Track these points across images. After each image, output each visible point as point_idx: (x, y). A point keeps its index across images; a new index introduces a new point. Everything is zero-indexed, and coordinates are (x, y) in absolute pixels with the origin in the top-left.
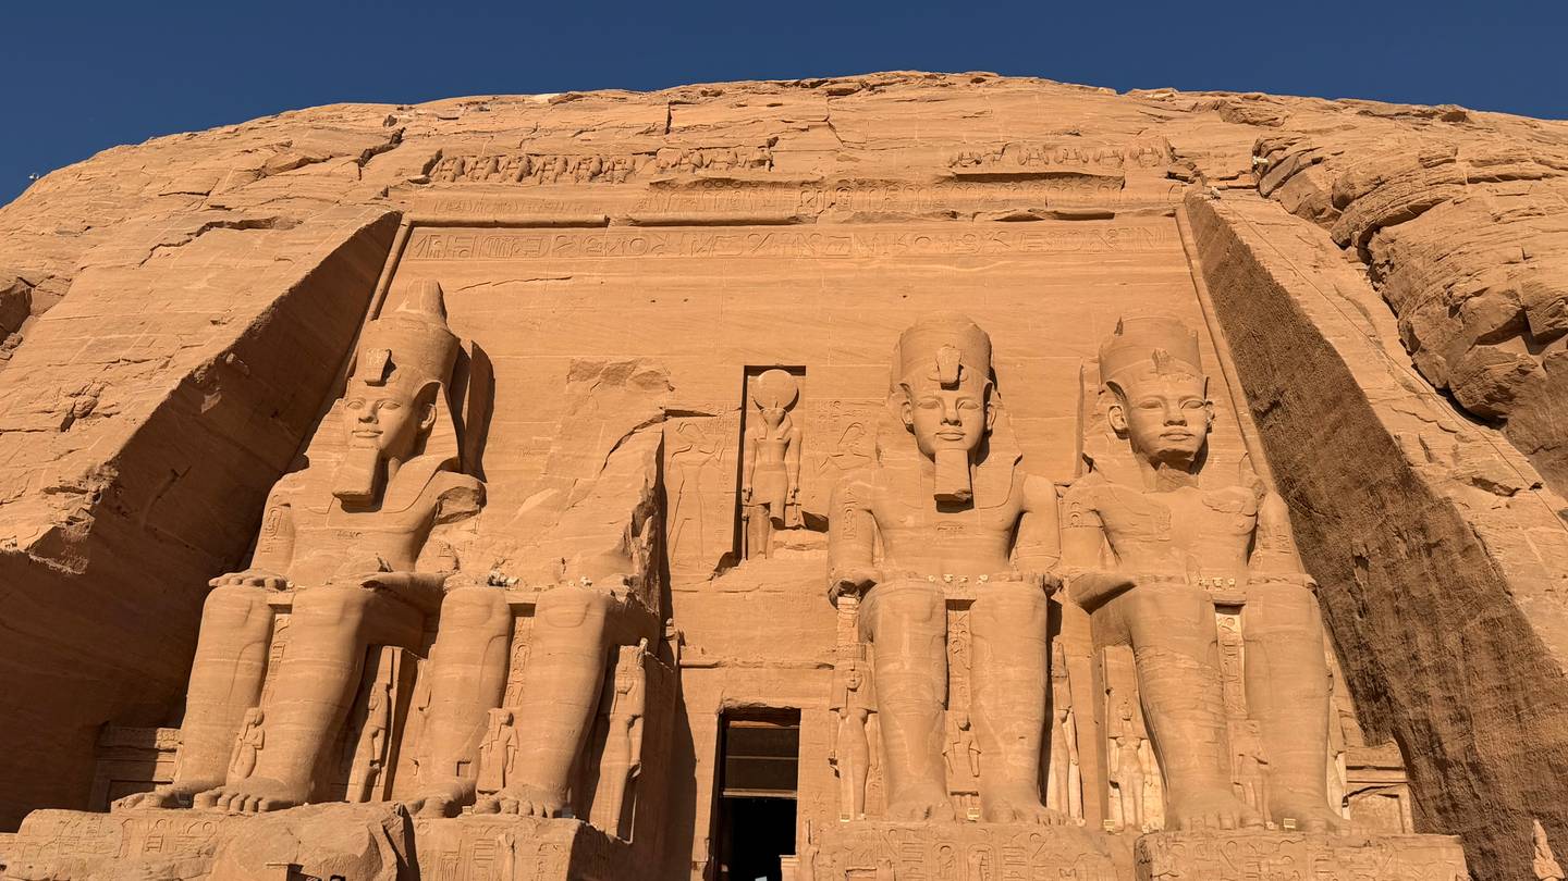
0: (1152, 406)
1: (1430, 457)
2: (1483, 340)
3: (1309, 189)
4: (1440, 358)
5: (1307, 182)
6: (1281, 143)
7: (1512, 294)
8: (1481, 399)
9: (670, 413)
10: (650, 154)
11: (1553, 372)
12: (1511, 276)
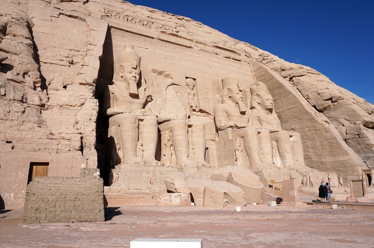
0: (268, 100)
1: (317, 116)
2: (324, 100)
3: (274, 66)
4: (314, 101)
5: (274, 64)
6: (267, 56)
7: (330, 94)
8: (321, 109)
9: (173, 84)
10: (152, 23)
11: (334, 107)
12: (329, 92)
